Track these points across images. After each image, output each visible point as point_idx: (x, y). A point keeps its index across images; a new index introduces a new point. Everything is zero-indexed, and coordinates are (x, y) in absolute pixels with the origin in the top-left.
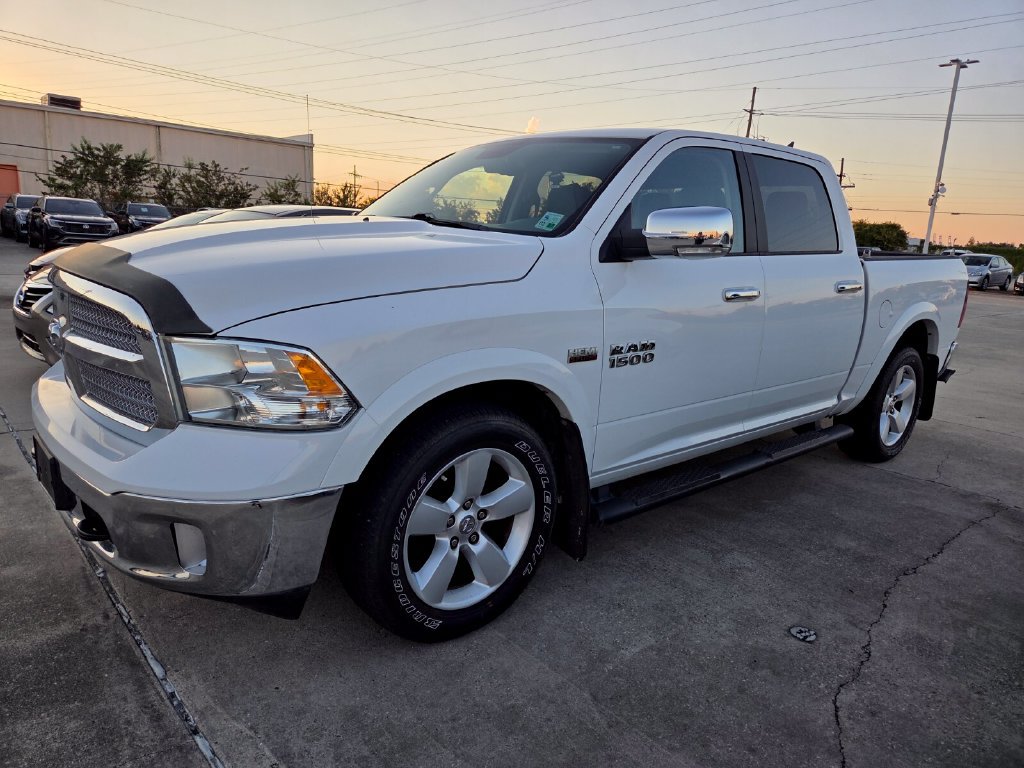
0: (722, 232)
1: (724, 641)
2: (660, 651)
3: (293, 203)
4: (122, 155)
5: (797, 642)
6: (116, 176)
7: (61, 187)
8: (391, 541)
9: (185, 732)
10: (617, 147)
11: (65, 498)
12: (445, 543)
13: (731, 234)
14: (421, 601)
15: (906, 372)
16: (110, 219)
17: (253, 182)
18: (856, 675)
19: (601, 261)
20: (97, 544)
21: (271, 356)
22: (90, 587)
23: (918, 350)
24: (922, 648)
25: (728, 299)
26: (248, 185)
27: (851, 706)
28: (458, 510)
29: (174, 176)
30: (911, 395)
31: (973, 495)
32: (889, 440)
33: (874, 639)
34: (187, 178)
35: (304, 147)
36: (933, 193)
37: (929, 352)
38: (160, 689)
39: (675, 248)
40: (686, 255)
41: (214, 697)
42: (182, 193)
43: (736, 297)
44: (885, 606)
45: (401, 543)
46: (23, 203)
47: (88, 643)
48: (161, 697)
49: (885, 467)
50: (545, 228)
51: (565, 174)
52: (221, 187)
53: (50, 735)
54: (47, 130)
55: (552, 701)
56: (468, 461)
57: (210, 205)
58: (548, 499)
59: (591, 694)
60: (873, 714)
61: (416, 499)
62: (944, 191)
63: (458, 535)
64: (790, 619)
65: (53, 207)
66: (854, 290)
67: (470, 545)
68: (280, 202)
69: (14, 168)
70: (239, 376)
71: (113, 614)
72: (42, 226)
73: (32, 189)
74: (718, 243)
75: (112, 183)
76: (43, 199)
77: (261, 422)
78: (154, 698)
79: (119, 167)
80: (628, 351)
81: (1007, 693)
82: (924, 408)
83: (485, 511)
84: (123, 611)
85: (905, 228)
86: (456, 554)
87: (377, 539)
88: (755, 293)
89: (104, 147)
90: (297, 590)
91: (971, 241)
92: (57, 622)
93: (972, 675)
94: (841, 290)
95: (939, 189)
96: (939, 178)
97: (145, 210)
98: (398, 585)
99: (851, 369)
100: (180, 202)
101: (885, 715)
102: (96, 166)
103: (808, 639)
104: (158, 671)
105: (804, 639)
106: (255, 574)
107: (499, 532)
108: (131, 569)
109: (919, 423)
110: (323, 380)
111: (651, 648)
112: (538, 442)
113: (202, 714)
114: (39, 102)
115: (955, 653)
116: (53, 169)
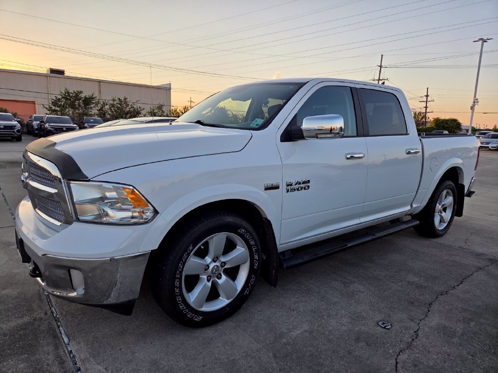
0: (339, 126)
1: (344, 328)
2: (311, 333)
3: (160, 116)
4: (83, 95)
5: (381, 329)
6: (79, 106)
7: (54, 111)
8: (175, 278)
9: (74, 370)
10: (291, 87)
11: (26, 258)
12: (205, 279)
13: (343, 127)
14: (192, 307)
15: (448, 193)
16: (75, 125)
17: (142, 106)
18: (409, 346)
19: (281, 141)
20: (39, 279)
21: (115, 189)
22: (41, 300)
23: (452, 181)
24: (446, 332)
25: (348, 158)
26: (140, 108)
27: (404, 362)
28: (211, 262)
29: (107, 105)
30: (451, 204)
31: (481, 254)
32: (440, 226)
33: (421, 328)
34: (113, 105)
35: (166, 90)
36: (472, 103)
37: (459, 183)
38: (65, 349)
39: (317, 134)
40: (321, 138)
41: (89, 353)
42: (110, 112)
43: (352, 157)
44: (429, 311)
45: (180, 279)
46: (36, 119)
47: (36, 326)
48: (65, 353)
49: (439, 240)
50: (254, 126)
51: (269, 99)
52: (128, 109)
53: (11, 370)
54: (49, 85)
55: (252, 357)
56: (214, 238)
57: (122, 118)
58: (256, 257)
59: (273, 354)
60: (415, 366)
61: (188, 257)
62: (478, 102)
63: (211, 274)
64: (379, 317)
65: (49, 120)
66: (416, 153)
67: (217, 280)
68: (155, 116)
69: (34, 103)
70: (103, 199)
71: (49, 312)
72: (44, 129)
73: (41, 112)
74: (337, 132)
75: (78, 109)
76: (45, 116)
77: (111, 221)
78: (62, 353)
79: (81, 101)
80: (296, 185)
81: (487, 356)
82: (458, 210)
83: (225, 263)
84: (54, 311)
85: (460, 120)
86: (210, 284)
87: (168, 277)
88: (361, 155)
89: (74, 92)
90: (129, 301)
91: (495, 127)
92: (22, 317)
93: (470, 347)
94: (409, 153)
95: (476, 101)
96: (475, 96)
97: (92, 121)
98: (179, 299)
99: (417, 192)
100: (108, 116)
101: (421, 366)
102: (71, 100)
103: (387, 328)
104: (66, 340)
105: (385, 328)
106: (110, 293)
107: (232, 273)
108: (53, 292)
109: (456, 218)
110: (140, 201)
111: (306, 331)
112: (250, 229)
113: (83, 361)
114: (45, 72)
115: (462, 335)
116: (51, 102)
